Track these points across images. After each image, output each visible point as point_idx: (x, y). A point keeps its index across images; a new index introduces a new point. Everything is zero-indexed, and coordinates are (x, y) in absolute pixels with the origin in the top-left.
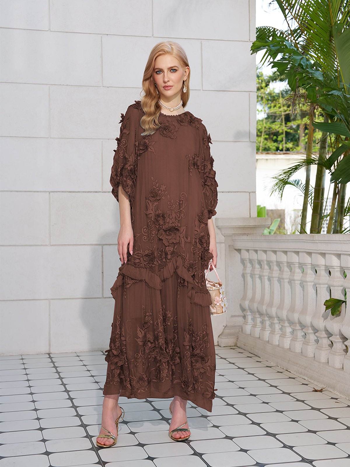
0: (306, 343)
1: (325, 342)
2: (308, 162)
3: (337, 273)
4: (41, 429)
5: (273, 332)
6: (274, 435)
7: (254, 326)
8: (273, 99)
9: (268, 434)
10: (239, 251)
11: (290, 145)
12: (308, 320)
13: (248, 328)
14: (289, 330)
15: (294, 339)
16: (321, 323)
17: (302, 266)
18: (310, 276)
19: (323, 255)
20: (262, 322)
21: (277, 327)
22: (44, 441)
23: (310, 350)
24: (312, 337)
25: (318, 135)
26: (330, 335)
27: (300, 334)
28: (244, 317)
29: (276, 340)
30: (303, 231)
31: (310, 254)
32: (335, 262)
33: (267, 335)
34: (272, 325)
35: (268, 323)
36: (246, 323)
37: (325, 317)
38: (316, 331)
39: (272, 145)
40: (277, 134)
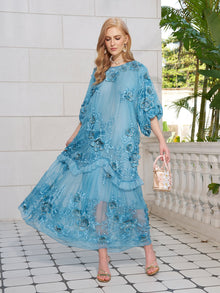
0: (196, 211)
1: (209, 211)
2: (196, 95)
3: (216, 167)
4: (29, 269)
5: (174, 205)
6: (178, 271)
7: (162, 201)
8: (169, 54)
9: (174, 270)
10: (152, 153)
11: (180, 84)
12: (197, 197)
13: (158, 202)
14: (185, 203)
15: (188, 209)
16: (205, 199)
17: (193, 162)
18: (199, 169)
19: (207, 155)
20: (168, 198)
21: (177, 201)
22: (32, 276)
23: (199, 216)
24: (200, 208)
25: (202, 78)
26: (211, 206)
27: (192, 205)
28: (156, 195)
29: (176, 209)
30: (192, 140)
31: (198, 154)
32: (215, 160)
33: (170, 206)
34: (174, 200)
35: (171, 199)
36: (156, 198)
37: (208, 195)
38: (202, 204)
39: (169, 84)
40: (172, 77)
